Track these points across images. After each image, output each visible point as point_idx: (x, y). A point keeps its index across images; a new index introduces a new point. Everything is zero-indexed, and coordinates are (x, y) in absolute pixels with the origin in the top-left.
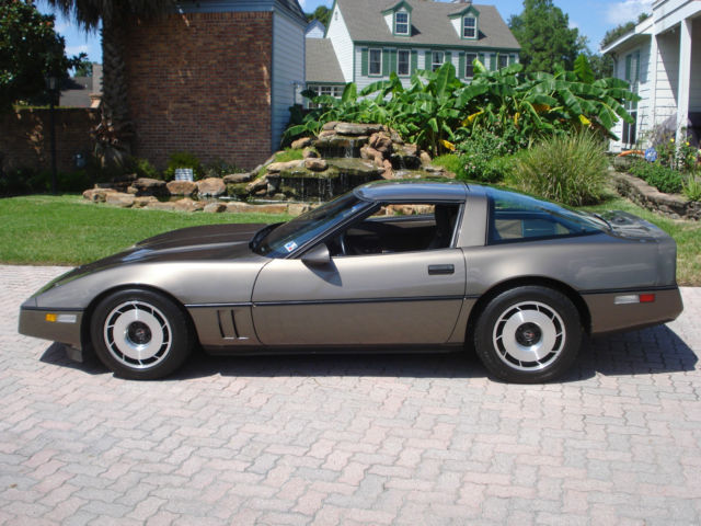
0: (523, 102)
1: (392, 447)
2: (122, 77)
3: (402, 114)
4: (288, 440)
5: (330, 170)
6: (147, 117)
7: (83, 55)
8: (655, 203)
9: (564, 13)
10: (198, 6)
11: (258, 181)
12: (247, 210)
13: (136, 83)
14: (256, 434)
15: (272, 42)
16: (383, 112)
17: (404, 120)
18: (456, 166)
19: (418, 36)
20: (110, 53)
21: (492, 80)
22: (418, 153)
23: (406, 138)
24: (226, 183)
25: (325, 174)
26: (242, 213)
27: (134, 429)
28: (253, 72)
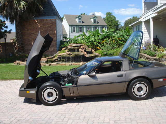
0: (115, 38)
1: (118, 116)
2: (21, 35)
3: (87, 41)
4: (93, 117)
5: (73, 55)
6: (27, 44)
7: (11, 30)
8: (150, 59)
9: (115, 17)
10: (39, 18)
11: (55, 58)
12: (56, 65)
13: (24, 36)
14: (85, 116)
15: (56, 26)
16: (83, 41)
17: (88, 43)
18: (101, 53)
19: (84, 23)
20: (18, 29)
21: (108, 33)
22: (92, 50)
23: (89, 46)
24: (47, 59)
25: (72, 56)
26: (55, 66)
27: (55, 117)
28: (52, 33)
